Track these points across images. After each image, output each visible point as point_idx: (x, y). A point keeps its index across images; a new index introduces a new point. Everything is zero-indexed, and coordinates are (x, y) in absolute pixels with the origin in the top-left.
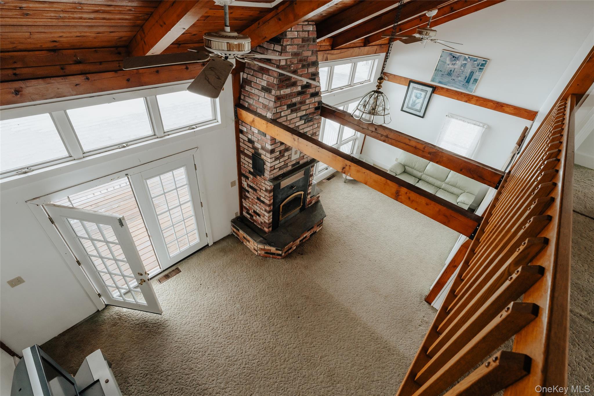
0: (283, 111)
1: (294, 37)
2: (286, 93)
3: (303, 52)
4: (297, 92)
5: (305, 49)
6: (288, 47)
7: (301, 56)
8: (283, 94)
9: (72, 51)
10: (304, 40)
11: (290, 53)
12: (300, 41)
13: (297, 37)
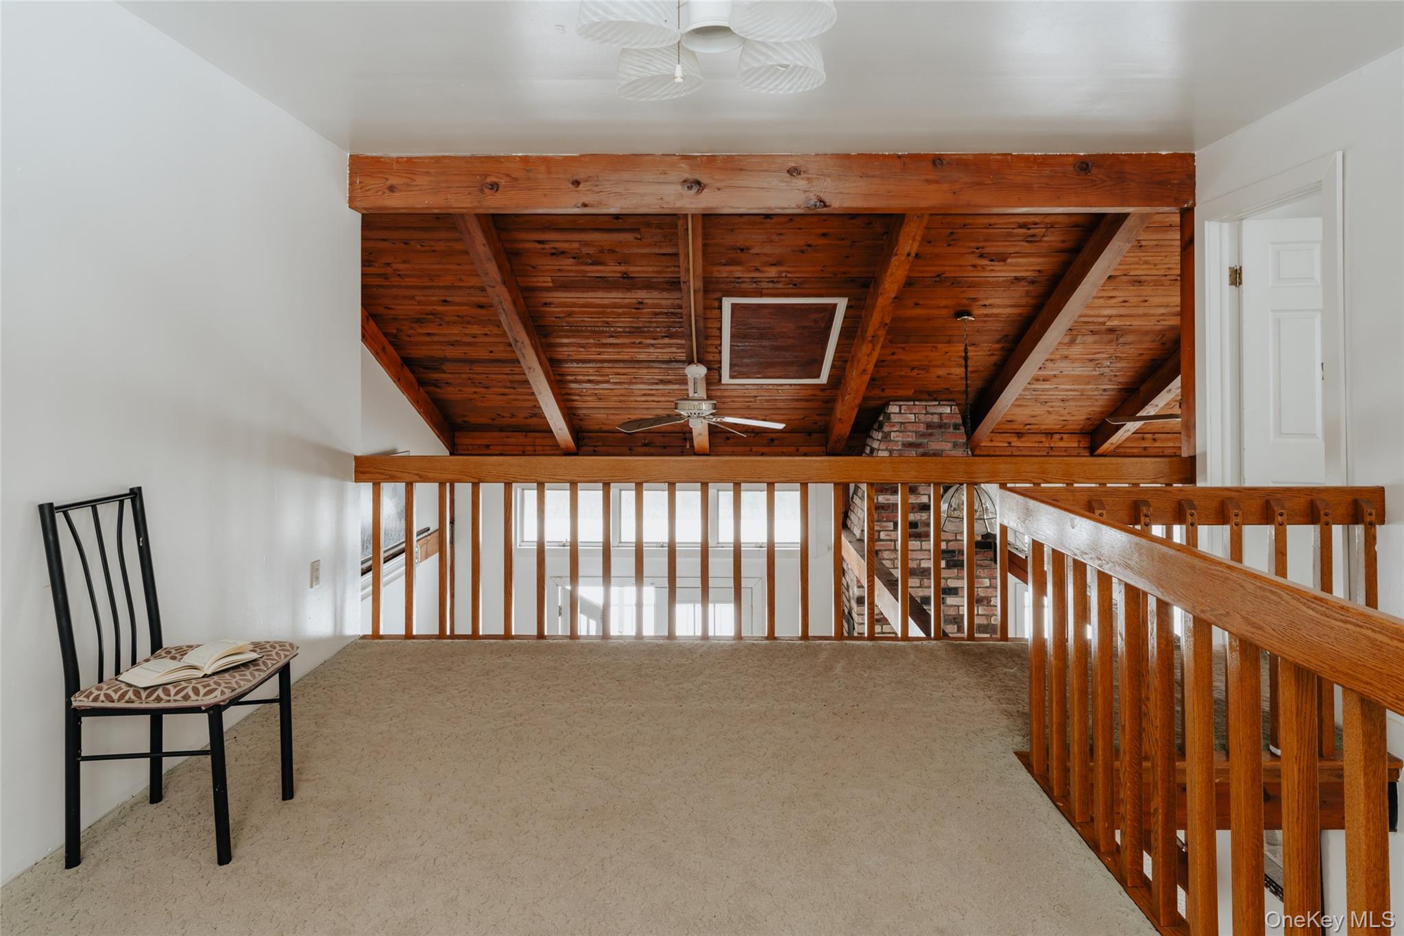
0: (883, 531)
1: (907, 421)
2: (890, 502)
3: (929, 443)
4: (919, 504)
5: (933, 438)
6: (892, 434)
7: (926, 449)
8: (883, 502)
9: (643, 434)
10: (929, 426)
11: (900, 443)
12: (922, 428)
13: (913, 421)
